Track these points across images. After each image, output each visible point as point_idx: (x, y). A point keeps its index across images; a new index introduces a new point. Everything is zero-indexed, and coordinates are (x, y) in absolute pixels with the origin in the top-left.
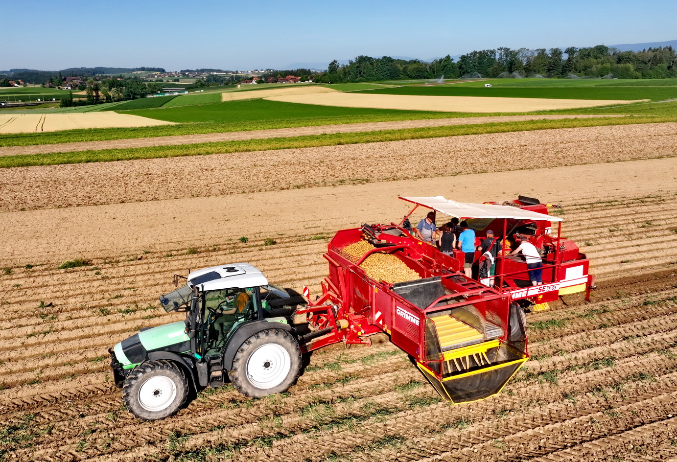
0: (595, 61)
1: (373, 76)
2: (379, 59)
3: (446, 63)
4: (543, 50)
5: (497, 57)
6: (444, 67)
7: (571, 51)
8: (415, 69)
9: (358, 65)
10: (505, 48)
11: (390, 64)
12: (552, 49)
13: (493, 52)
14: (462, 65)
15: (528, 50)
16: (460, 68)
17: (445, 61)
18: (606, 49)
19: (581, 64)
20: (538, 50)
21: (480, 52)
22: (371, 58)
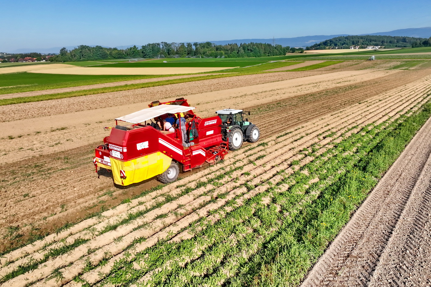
0: (207, 49)
1: (91, 57)
2: (94, 47)
3: (134, 50)
4: (183, 44)
5: (161, 47)
6: (133, 52)
7: (196, 44)
8: (117, 53)
9: (81, 51)
10: (164, 42)
11: (101, 50)
12: (187, 43)
13: (158, 44)
14: (143, 51)
15: (176, 43)
16: (143, 52)
17: (133, 49)
19: (202, 51)
20: (181, 43)
21: (152, 44)
22: (88, 46)
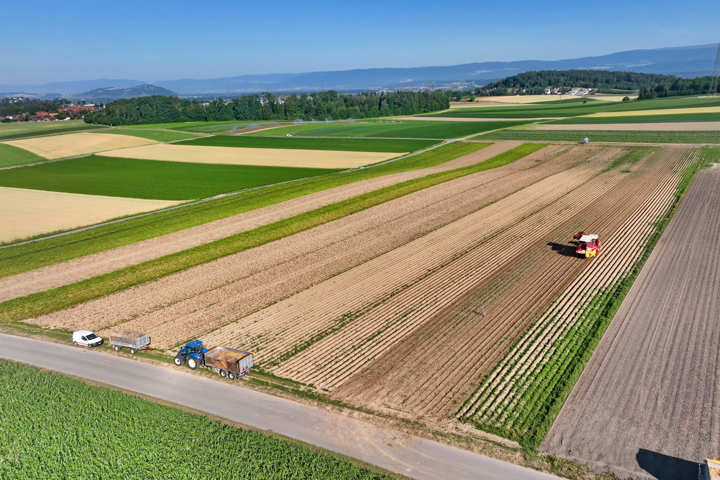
1: (154, 117)
6: (218, 109)
8: (194, 111)
9: (138, 107)
11: (169, 106)
14: (234, 106)
16: (233, 109)
17: (219, 103)
18: (336, 93)
19: (325, 106)
